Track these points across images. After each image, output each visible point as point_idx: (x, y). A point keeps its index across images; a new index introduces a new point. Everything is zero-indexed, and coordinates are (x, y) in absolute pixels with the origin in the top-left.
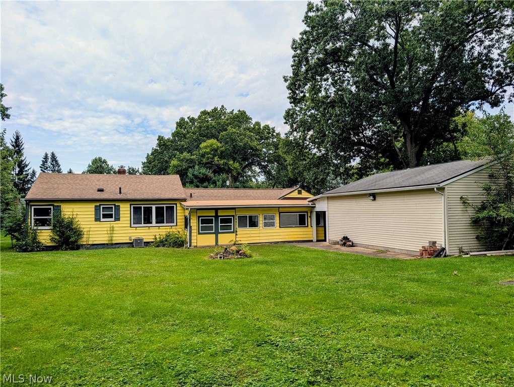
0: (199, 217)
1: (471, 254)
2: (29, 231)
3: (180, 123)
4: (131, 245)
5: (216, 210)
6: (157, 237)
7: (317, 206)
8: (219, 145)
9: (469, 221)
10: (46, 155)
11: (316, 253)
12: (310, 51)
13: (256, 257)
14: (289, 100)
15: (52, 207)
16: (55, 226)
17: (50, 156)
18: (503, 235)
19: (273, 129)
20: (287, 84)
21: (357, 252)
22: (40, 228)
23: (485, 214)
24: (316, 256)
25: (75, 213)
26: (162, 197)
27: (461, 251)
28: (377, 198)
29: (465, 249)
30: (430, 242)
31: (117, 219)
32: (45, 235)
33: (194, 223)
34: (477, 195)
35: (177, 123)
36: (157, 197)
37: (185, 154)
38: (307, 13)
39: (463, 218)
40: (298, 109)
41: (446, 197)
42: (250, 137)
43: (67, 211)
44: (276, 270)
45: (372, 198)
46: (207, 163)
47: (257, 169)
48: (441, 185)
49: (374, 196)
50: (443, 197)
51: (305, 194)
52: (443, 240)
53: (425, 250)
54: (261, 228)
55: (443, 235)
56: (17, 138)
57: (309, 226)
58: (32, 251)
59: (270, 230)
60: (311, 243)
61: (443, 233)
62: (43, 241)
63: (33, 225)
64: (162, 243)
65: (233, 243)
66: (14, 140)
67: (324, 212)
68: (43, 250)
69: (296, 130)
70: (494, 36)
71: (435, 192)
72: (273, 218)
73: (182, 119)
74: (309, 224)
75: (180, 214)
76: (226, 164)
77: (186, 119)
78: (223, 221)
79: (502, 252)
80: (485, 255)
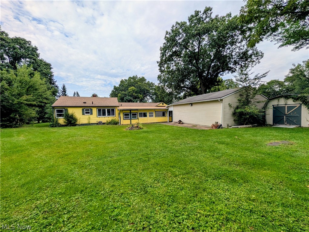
0: (124, 113)
1: (232, 127)
2: (55, 119)
3: (122, 81)
4: (97, 124)
5: (130, 110)
6: (108, 121)
7: (169, 109)
8: (135, 89)
9: (231, 113)
10: (75, 92)
11: (169, 127)
12: (167, 51)
13: (145, 129)
14: (159, 71)
15: (64, 109)
16: (65, 117)
17: (76, 93)
18: (245, 119)
19: (154, 83)
20: (158, 64)
21: (185, 126)
22: (59, 118)
23: (239, 110)
24: (169, 128)
25: (74, 112)
26: (109, 105)
27: (228, 126)
28: (193, 105)
29: (230, 125)
30: (215, 122)
31: (92, 114)
32: (62, 120)
33: (122, 115)
34: (235, 103)
35: (120, 81)
36: (107, 105)
37: (123, 92)
38: (166, 35)
39: (230, 112)
40: (162, 75)
41: (223, 103)
42: (146, 86)
43: (71, 111)
44: (151, 136)
45: (191, 105)
46: (131, 95)
47: (148, 97)
48: (222, 98)
49: (192, 104)
50: (222, 103)
51: (165, 105)
52: (221, 121)
53: (213, 125)
54: (148, 117)
55: (221, 119)
56: (64, 86)
57: (166, 116)
58: (55, 127)
59: (151, 118)
60: (167, 123)
61: (221, 118)
62: (61, 123)
63: (56, 116)
64: (109, 123)
65: (137, 123)
66: (63, 87)
67: (172, 111)
68: (61, 126)
69: (162, 83)
70: (234, 47)
71: (219, 102)
72: (152, 113)
73: (122, 80)
74: (166, 115)
75: (117, 112)
76: (138, 95)
77: (124, 80)
78: (133, 115)
79: (244, 126)
80: (238, 127)
